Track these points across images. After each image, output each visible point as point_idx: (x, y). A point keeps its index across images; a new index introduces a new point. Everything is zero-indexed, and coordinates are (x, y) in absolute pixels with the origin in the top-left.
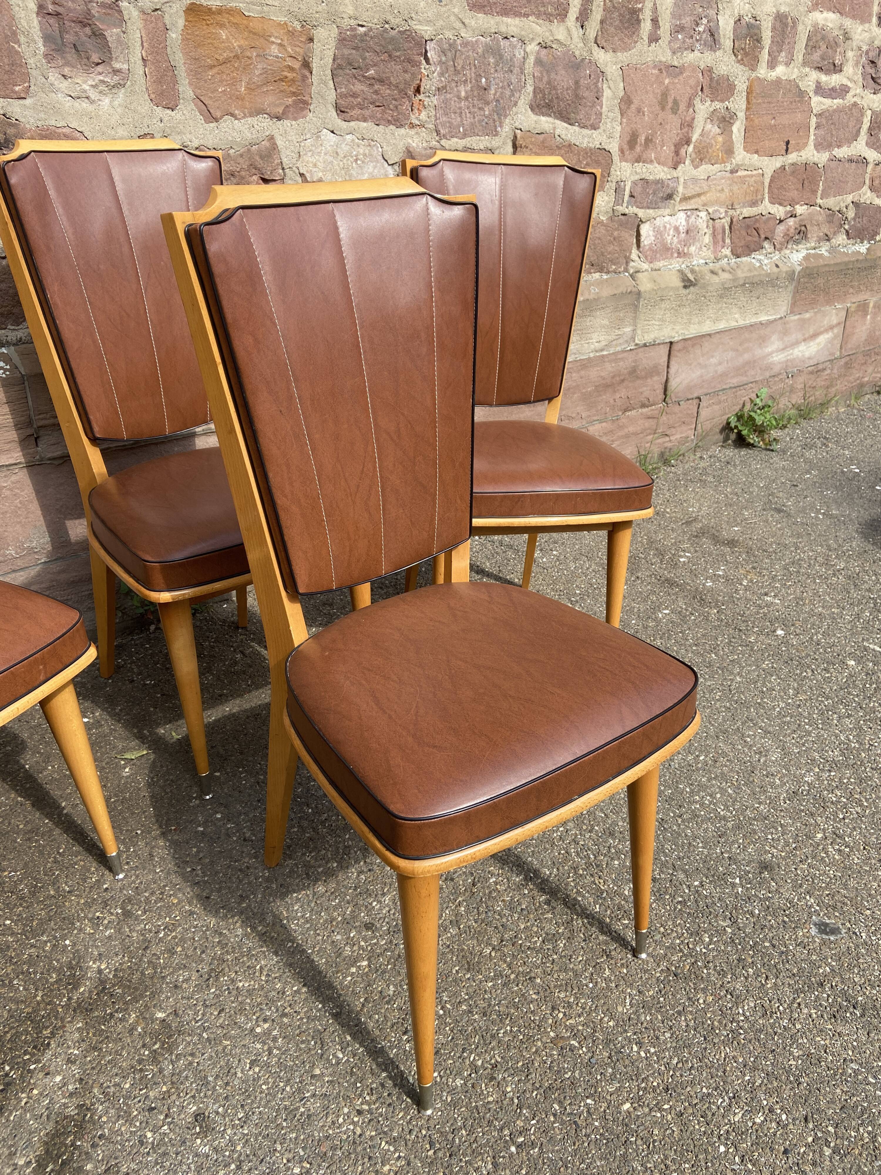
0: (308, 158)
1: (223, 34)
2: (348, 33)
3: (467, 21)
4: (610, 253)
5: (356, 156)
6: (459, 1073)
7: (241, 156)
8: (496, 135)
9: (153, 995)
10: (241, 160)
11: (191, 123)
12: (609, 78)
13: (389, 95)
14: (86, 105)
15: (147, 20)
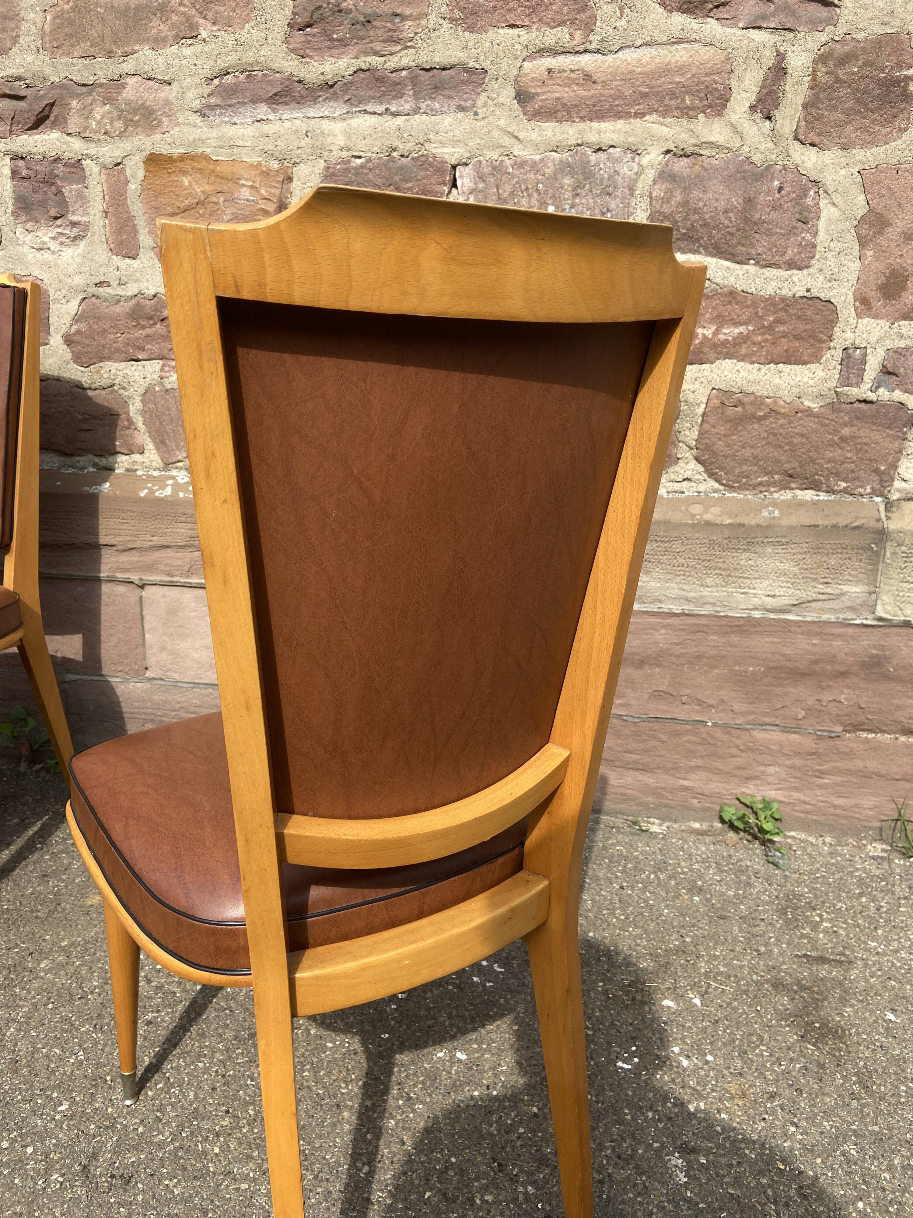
1: (186, 181)
2: (338, 167)
3: (521, 135)
4: (830, 461)
11: (149, 271)
12: (831, 189)
14: (47, 255)
15: (109, 174)
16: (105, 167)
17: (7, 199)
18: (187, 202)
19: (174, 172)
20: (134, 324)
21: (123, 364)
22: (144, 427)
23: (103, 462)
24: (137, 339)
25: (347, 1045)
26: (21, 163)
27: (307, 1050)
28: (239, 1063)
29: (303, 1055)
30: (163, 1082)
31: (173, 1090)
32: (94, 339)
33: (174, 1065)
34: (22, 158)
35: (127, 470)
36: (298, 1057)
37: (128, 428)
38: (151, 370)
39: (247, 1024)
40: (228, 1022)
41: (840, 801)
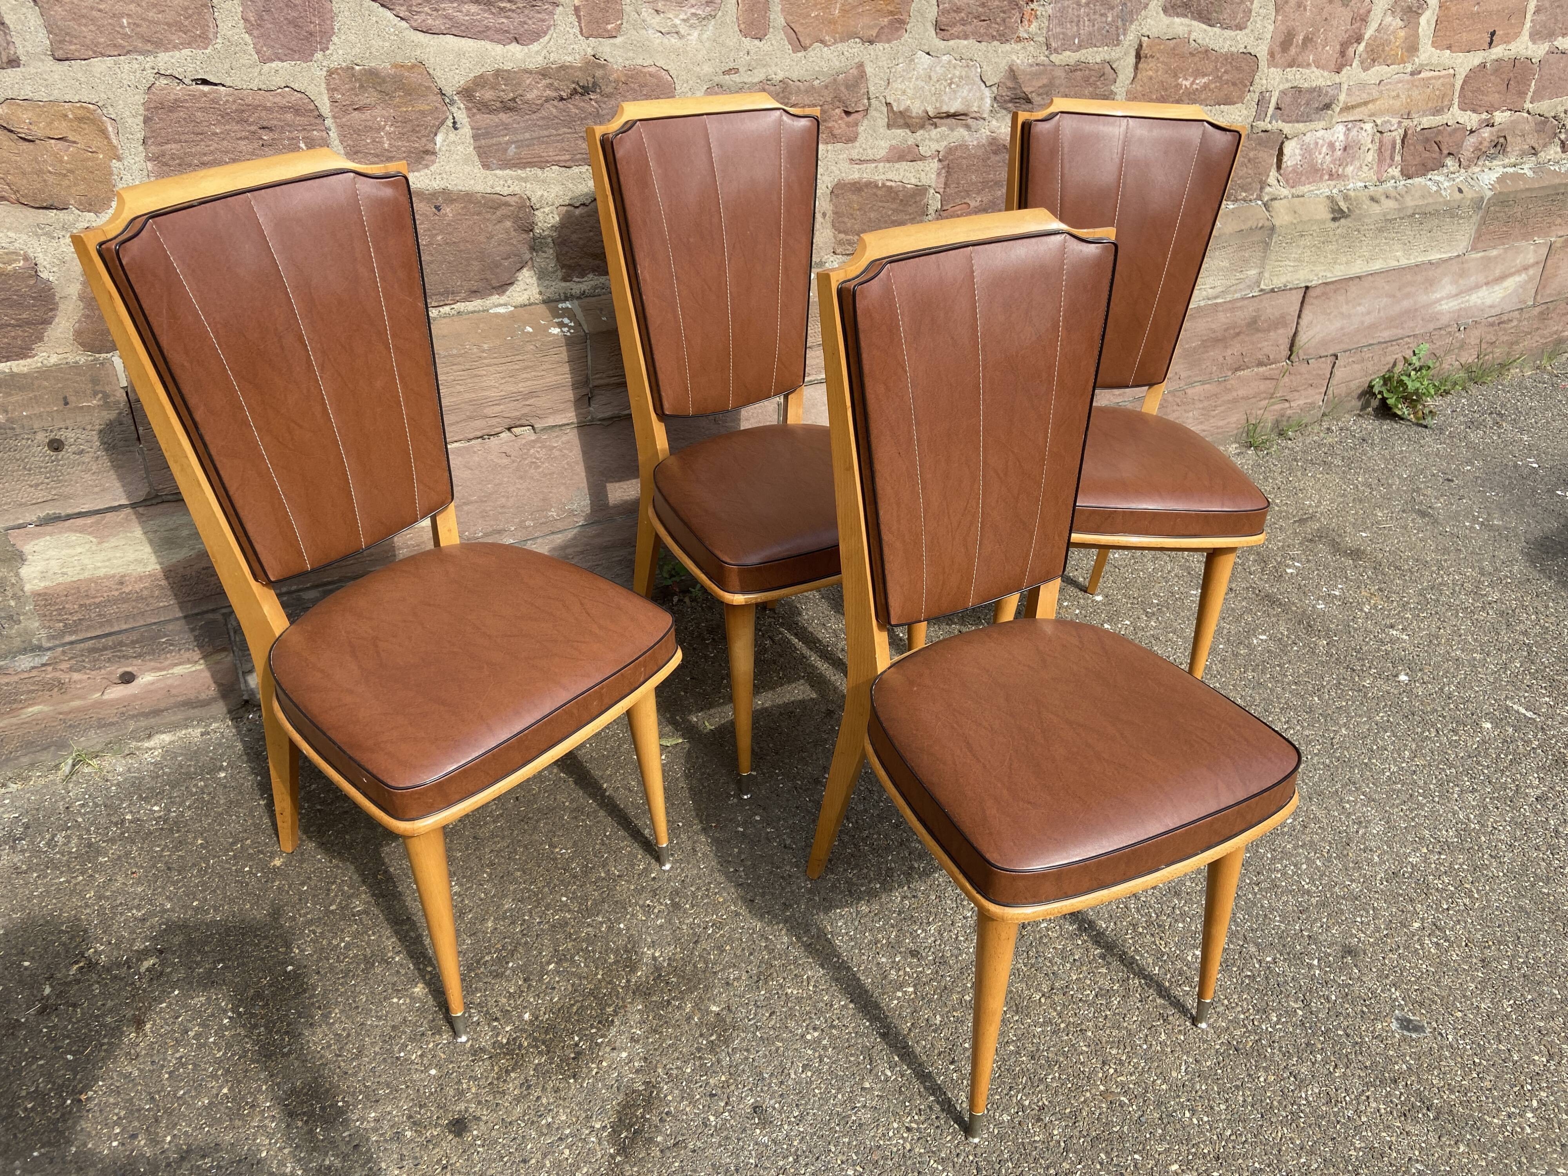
0: (897, 85)
4: (1241, 178)
5: (951, 79)
6: (1006, 1109)
7: (826, 87)
8: (1118, 45)
9: (706, 989)
10: (826, 92)
11: (779, 54)
13: (998, 7)
14: (674, 40)
41: (1221, 423)
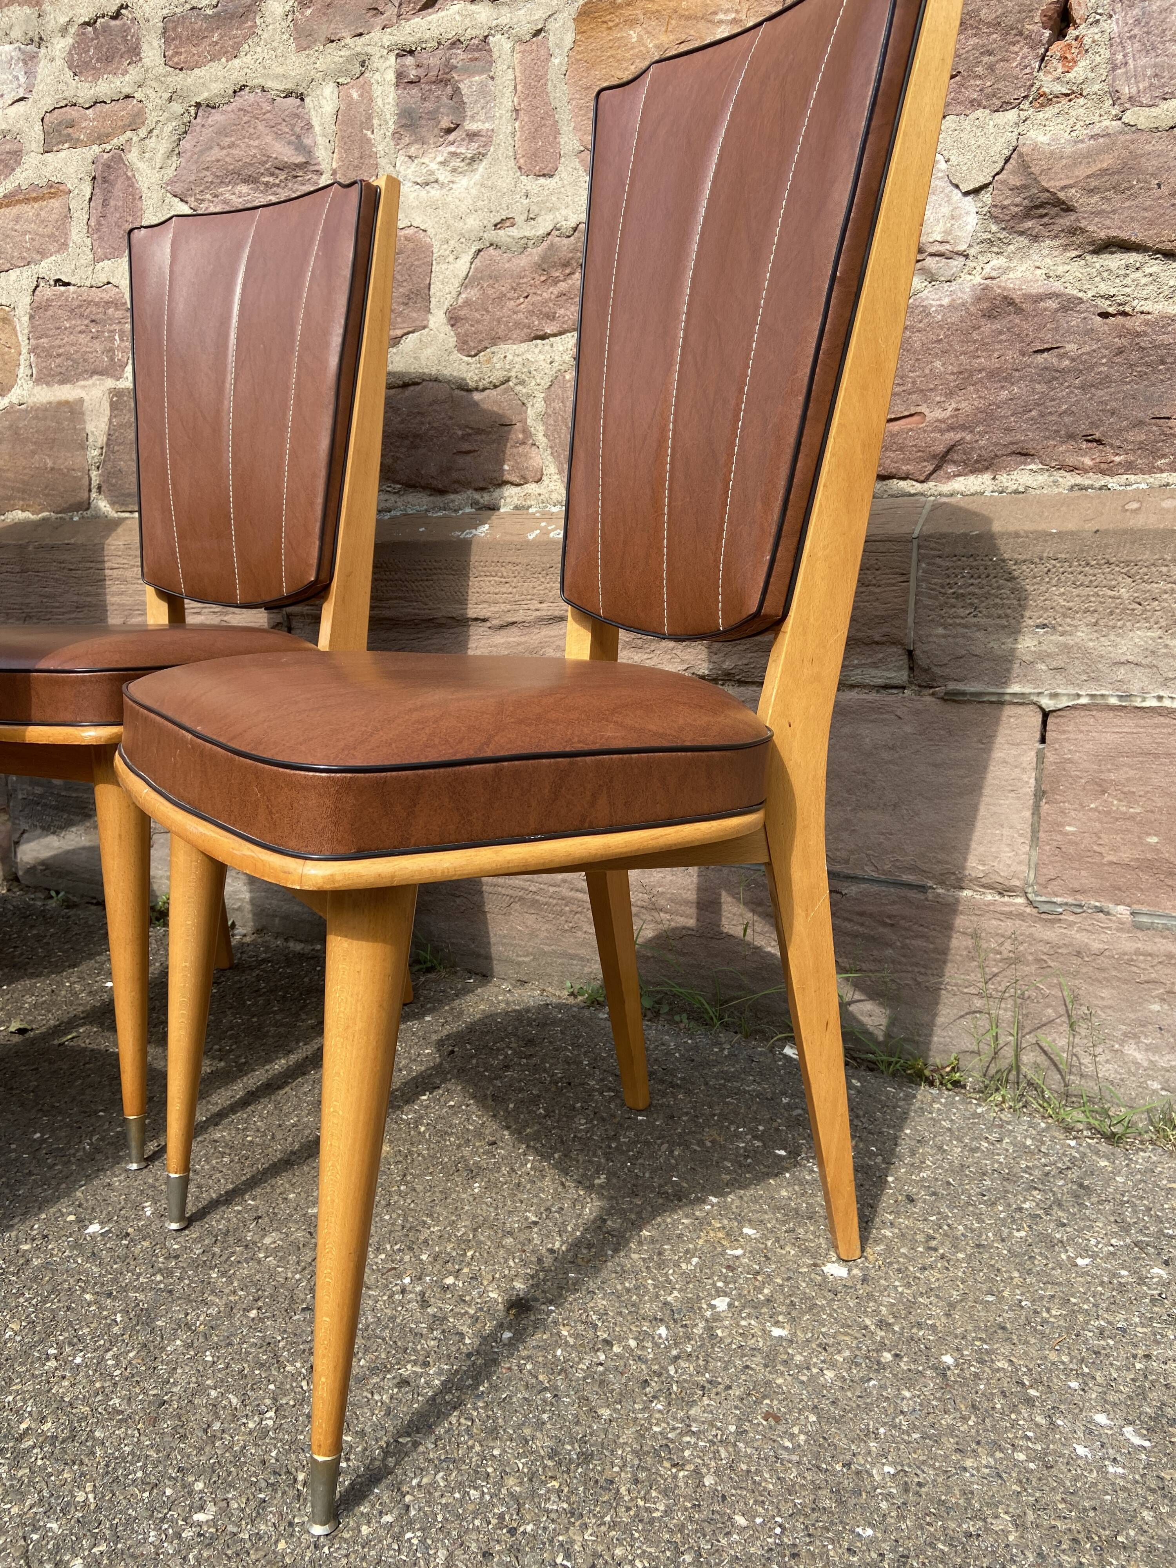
1: (633, 35)
14: (434, 192)
15: (524, 51)
16: (520, 41)
17: (388, 117)
18: (633, 67)
19: (617, 25)
20: (543, 278)
21: (525, 346)
22: (545, 440)
23: (485, 498)
24: (545, 303)
25: (778, 1530)
26: (409, 60)
27: (691, 1519)
28: (548, 1511)
29: (681, 1528)
30: (396, 1512)
31: (409, 1535)
32: (487, 311)
33: (425, 1481)
34: (411, 52)
35: (517, 508)
36: (671, 1531)
37: (523, 443)
38: (561, 348)
39: (579, 1430)
40: (545, 1417)
